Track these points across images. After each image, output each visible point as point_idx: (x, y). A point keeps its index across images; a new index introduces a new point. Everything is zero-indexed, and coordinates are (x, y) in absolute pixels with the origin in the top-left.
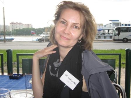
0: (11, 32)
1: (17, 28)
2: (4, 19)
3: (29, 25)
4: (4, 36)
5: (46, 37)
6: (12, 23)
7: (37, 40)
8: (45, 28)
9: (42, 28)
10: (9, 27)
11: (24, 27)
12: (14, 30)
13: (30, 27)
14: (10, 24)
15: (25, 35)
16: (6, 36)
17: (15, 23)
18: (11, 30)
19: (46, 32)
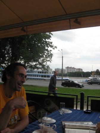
0: (66, 74)
1: (71, 72)
2: (62, 64)
3: (79, 69)
4: (61, 77)
5: (94, 79)
6: (68, 68)
7: (86, 81)
8: (92, 72)
9: (90, 72)
10: (65, 70)
11: (76, 71)
12: (69, 73)
13: (81, 71)
14: (66, 68)
15: (77, 77)
16: (63, 77)
17: (69, 68)
18: (66, 72)
19: (93, 75)
